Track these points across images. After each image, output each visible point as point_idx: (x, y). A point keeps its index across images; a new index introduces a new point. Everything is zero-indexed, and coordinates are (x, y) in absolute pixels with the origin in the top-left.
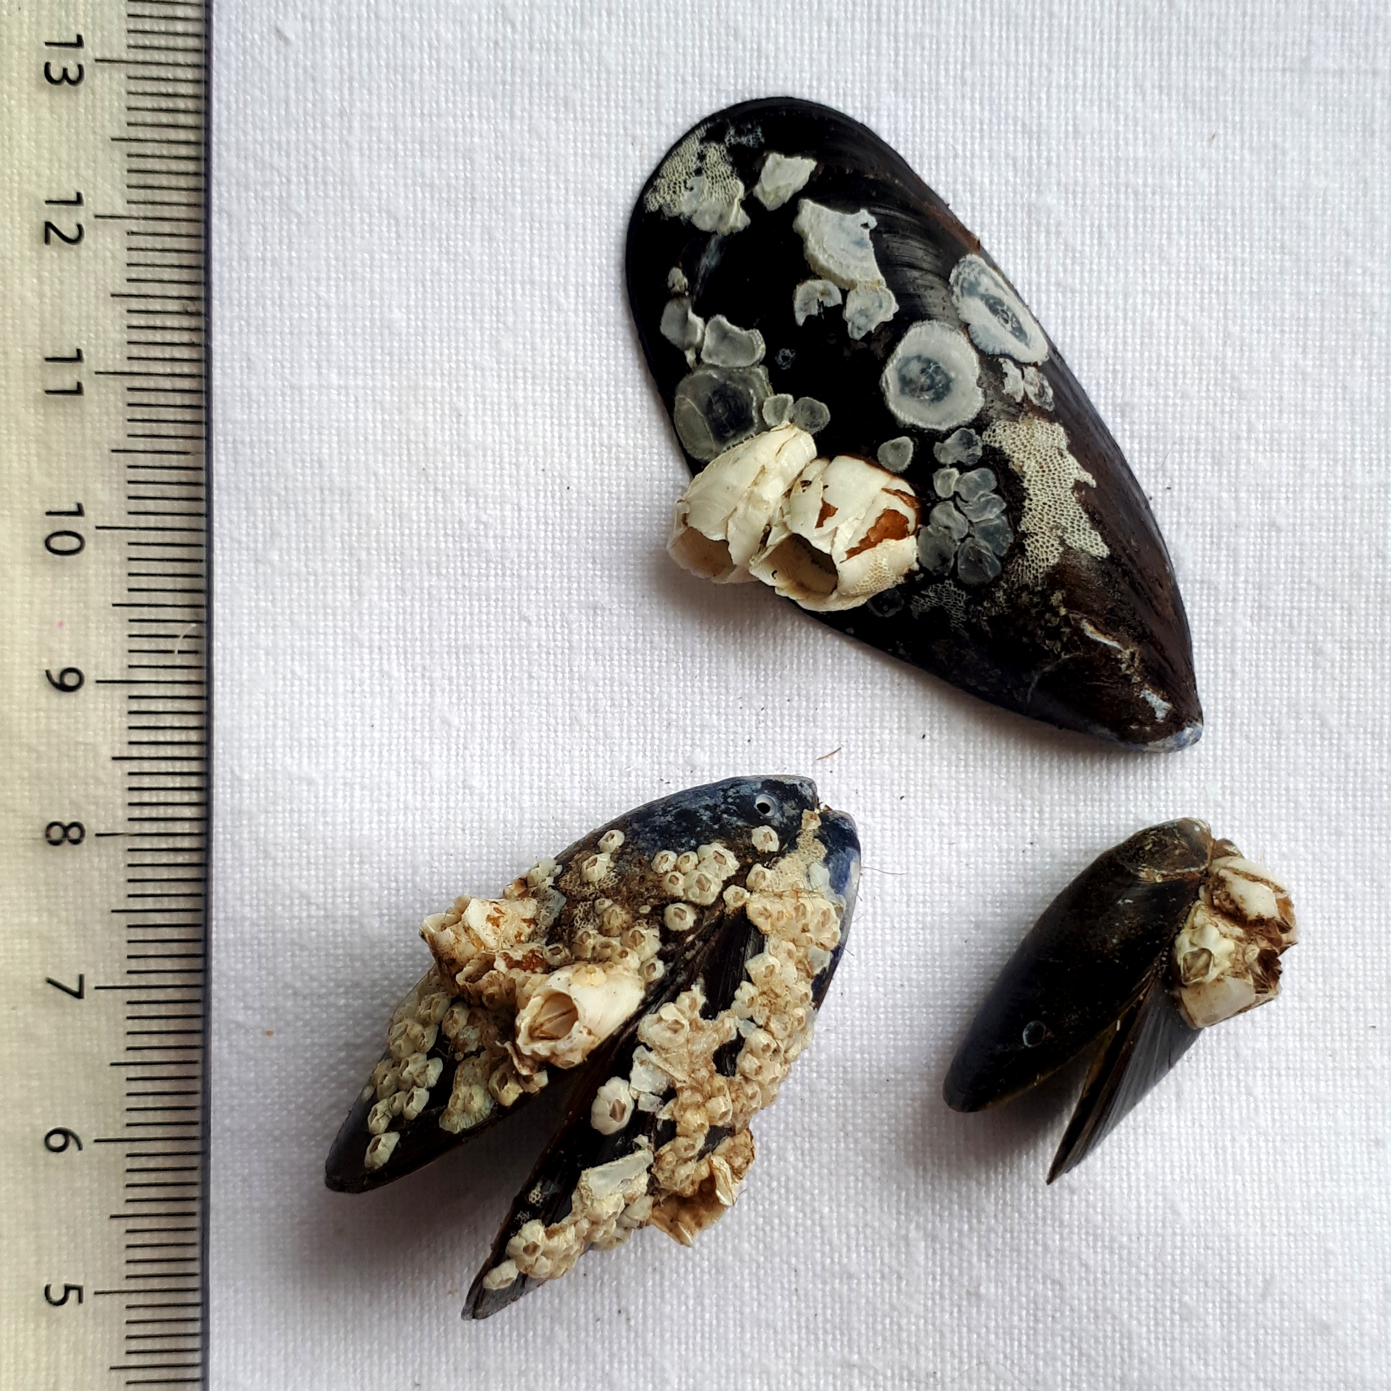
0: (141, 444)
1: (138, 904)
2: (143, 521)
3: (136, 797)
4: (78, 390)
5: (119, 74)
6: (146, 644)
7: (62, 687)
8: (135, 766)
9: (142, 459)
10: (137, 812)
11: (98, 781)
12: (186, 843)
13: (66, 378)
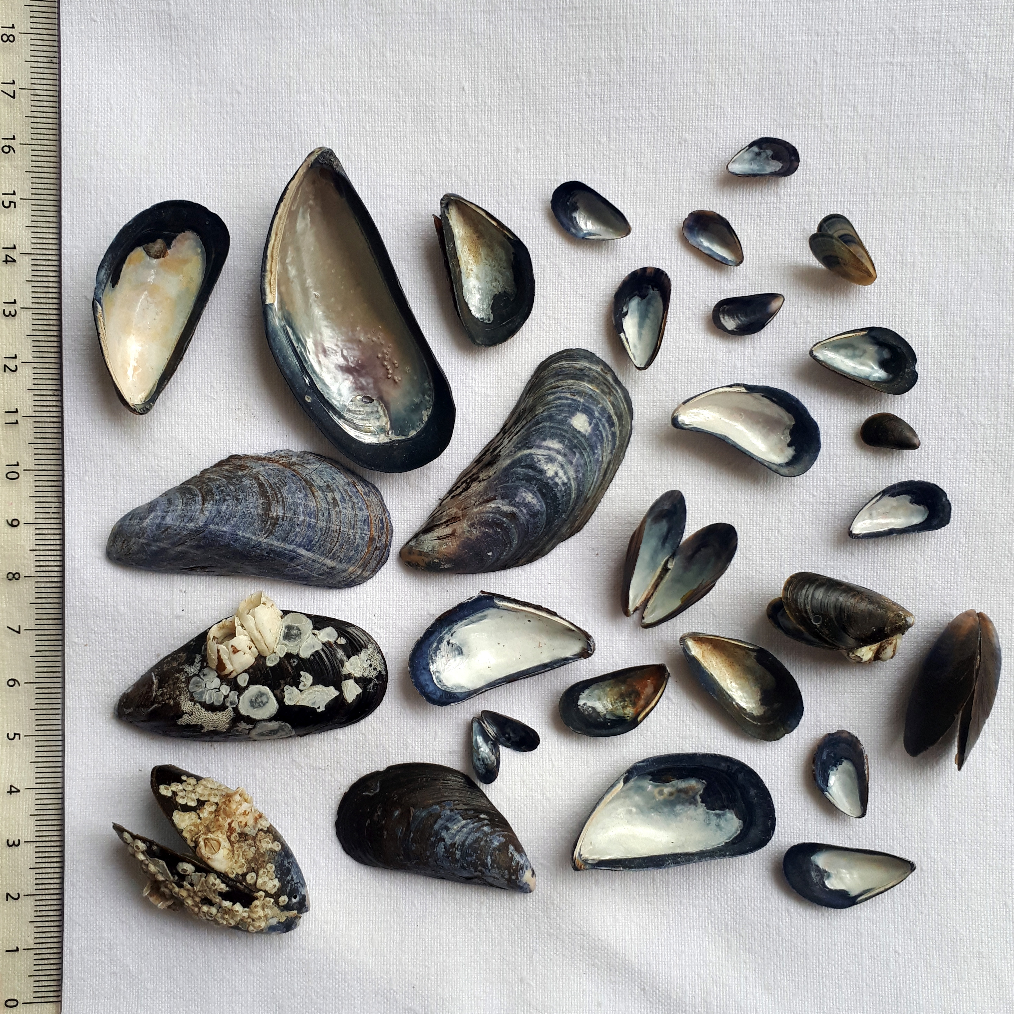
0: (39, 441)
1: (39, 601)
2: (40, 467)
3: (38, 564)
4: (17, 423)
5: (30, 312)
6: (41, 510)
7: (12, 525)
8: (37, 553)
9: (40, 446)
10: (38, 569)
11: (25, 558)
12: (56, 579)
13: (12, 418)
